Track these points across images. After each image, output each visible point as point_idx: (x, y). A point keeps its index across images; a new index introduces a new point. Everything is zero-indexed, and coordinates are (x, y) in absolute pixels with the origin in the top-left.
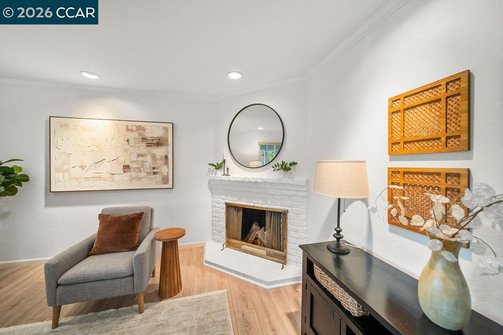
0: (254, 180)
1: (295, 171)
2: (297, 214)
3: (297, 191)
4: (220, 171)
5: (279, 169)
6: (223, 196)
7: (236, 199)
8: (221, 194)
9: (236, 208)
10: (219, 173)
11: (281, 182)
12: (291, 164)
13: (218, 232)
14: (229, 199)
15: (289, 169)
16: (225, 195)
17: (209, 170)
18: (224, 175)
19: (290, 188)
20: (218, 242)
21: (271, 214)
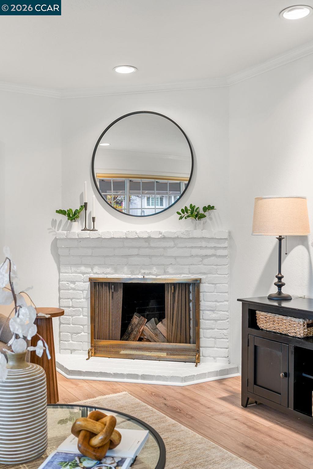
0: (146, 236)
1: (211, 219)
2: (216, 284)
3: (215, 248)
4: (76, 223)
5: (188, 216)
6: (83, 269)
7: (109, 270)
8: (78, 265)
9: (111, 285)
10: (77, 227)
11: (191, 236)
12: (205, 209)
13: (72, 334)
14: (95, 271)
15: (203, 216)
16: (86, 265)
17: (54, 222)
18: (85, 229)
19: (204, 244)
20: (72, 351)
21: (174, 288)
